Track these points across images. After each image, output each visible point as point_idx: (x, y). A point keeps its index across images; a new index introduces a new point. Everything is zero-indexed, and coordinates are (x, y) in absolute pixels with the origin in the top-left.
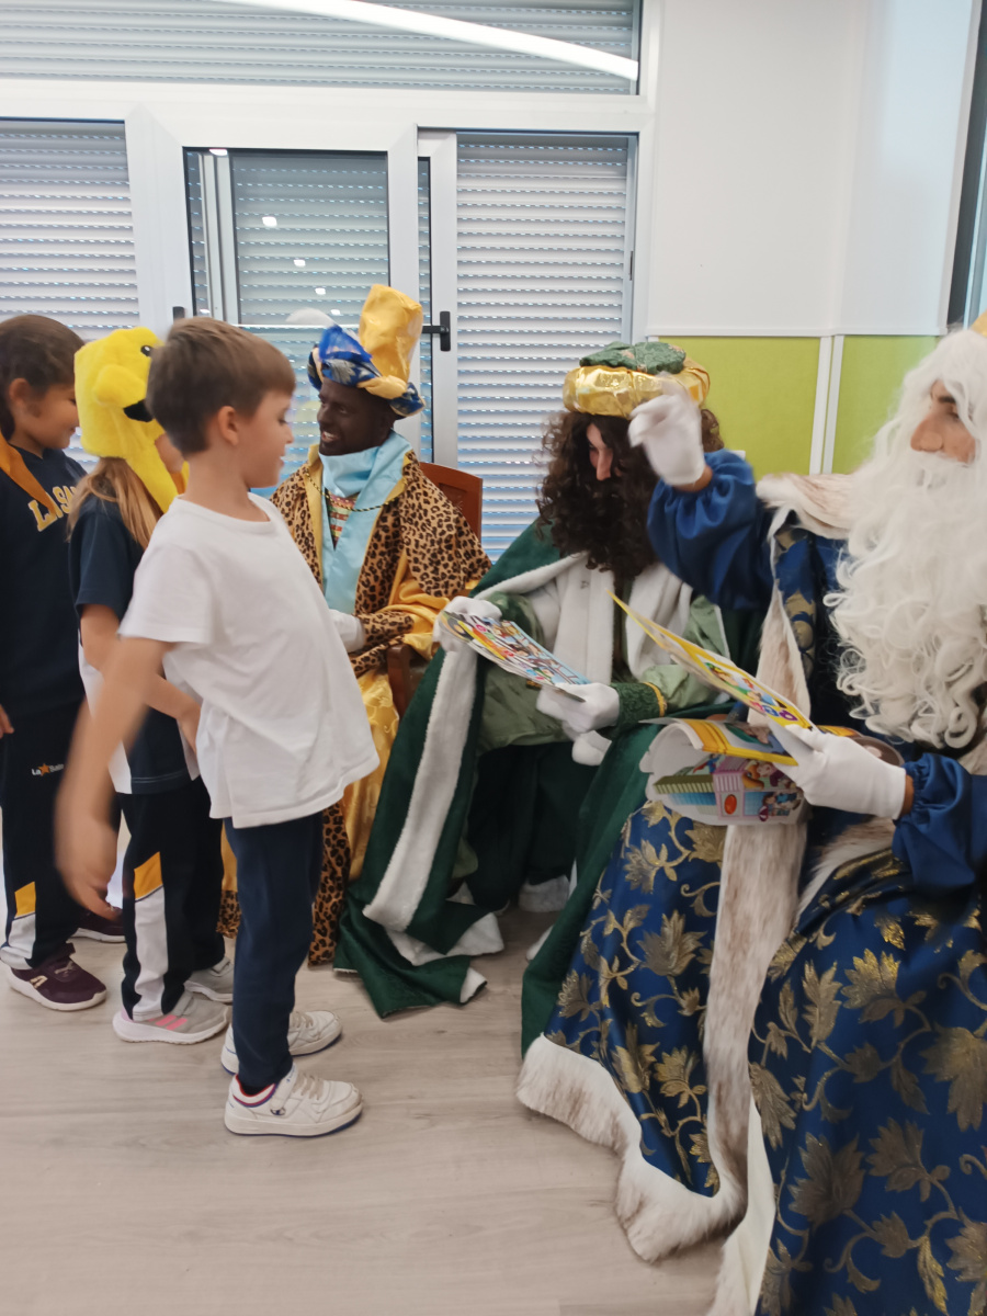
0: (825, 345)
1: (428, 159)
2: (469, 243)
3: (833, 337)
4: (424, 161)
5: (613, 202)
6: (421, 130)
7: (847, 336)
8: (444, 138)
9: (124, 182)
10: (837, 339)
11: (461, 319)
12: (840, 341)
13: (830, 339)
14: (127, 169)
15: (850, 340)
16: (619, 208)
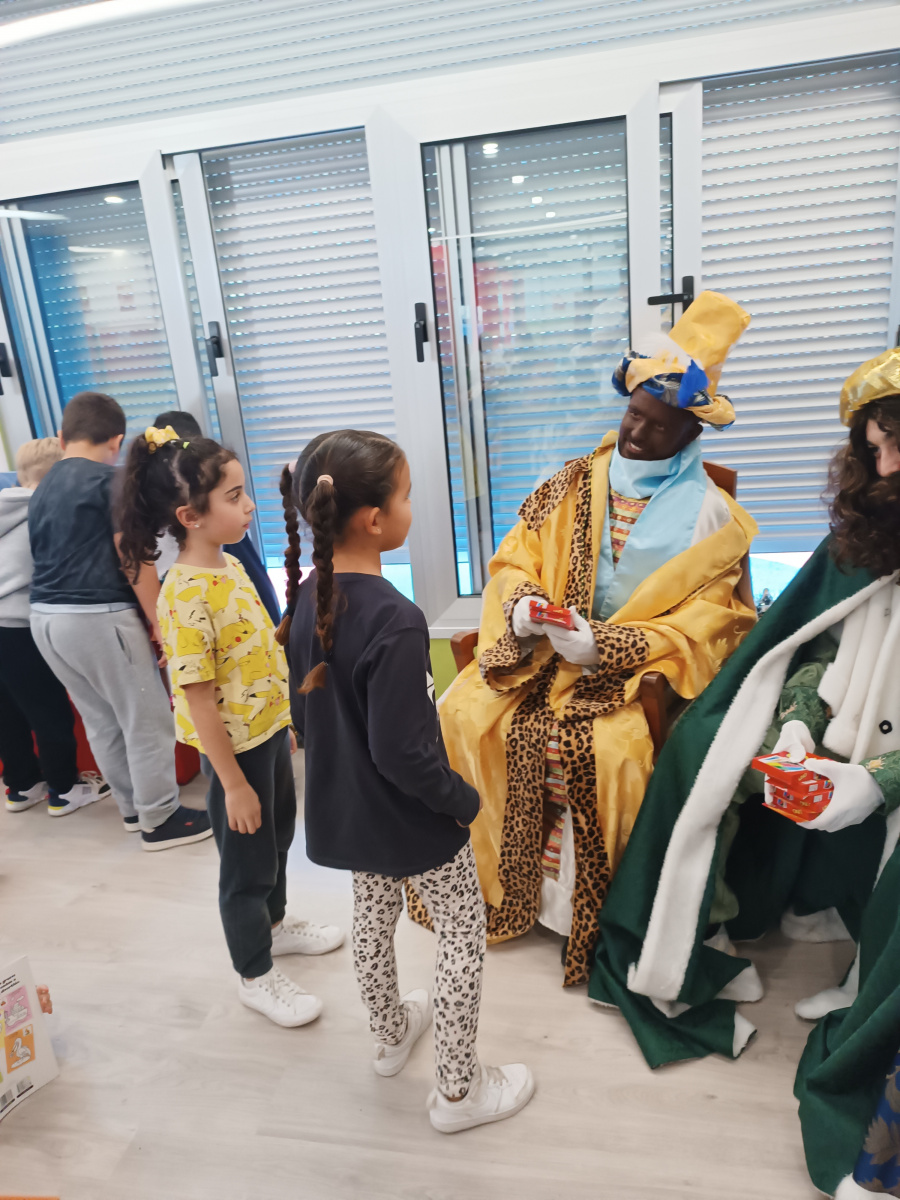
1: (669, 115)
2: (714, 196)
4: (666, 117)
5: (884, 127)
6: (662, 85)
8: (688, 90)
9: (366, 183)
14: (367, 170)
16: (892, 133)
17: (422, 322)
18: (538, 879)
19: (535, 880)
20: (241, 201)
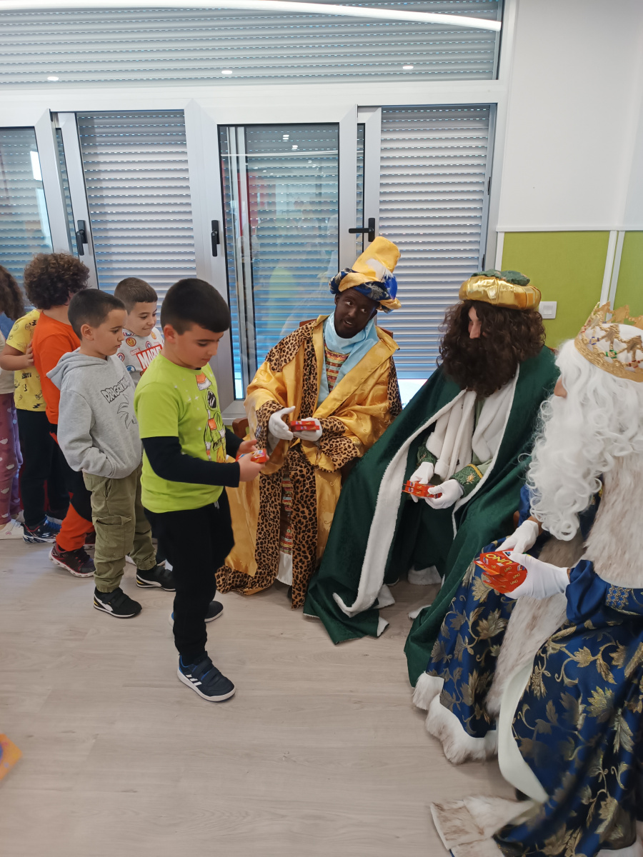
0: (613, 236)
1: (364, 124)
2: (387, 172)
3: (618, 231)
4: (362, 126)
5: (480, 144)
6: (358, 107)
7: (626, 231)
8: (375, 111)
9: (183, 144)
10: (620, 233)
11: (381, 219)
12: (622, 235)
13: (616, 233)
14: (184, 135)
15: (628, 234)
16: (483, 147)
17: (216, 232)
18: (278, 556)
19: (275, 557)
20: (100, 145)
